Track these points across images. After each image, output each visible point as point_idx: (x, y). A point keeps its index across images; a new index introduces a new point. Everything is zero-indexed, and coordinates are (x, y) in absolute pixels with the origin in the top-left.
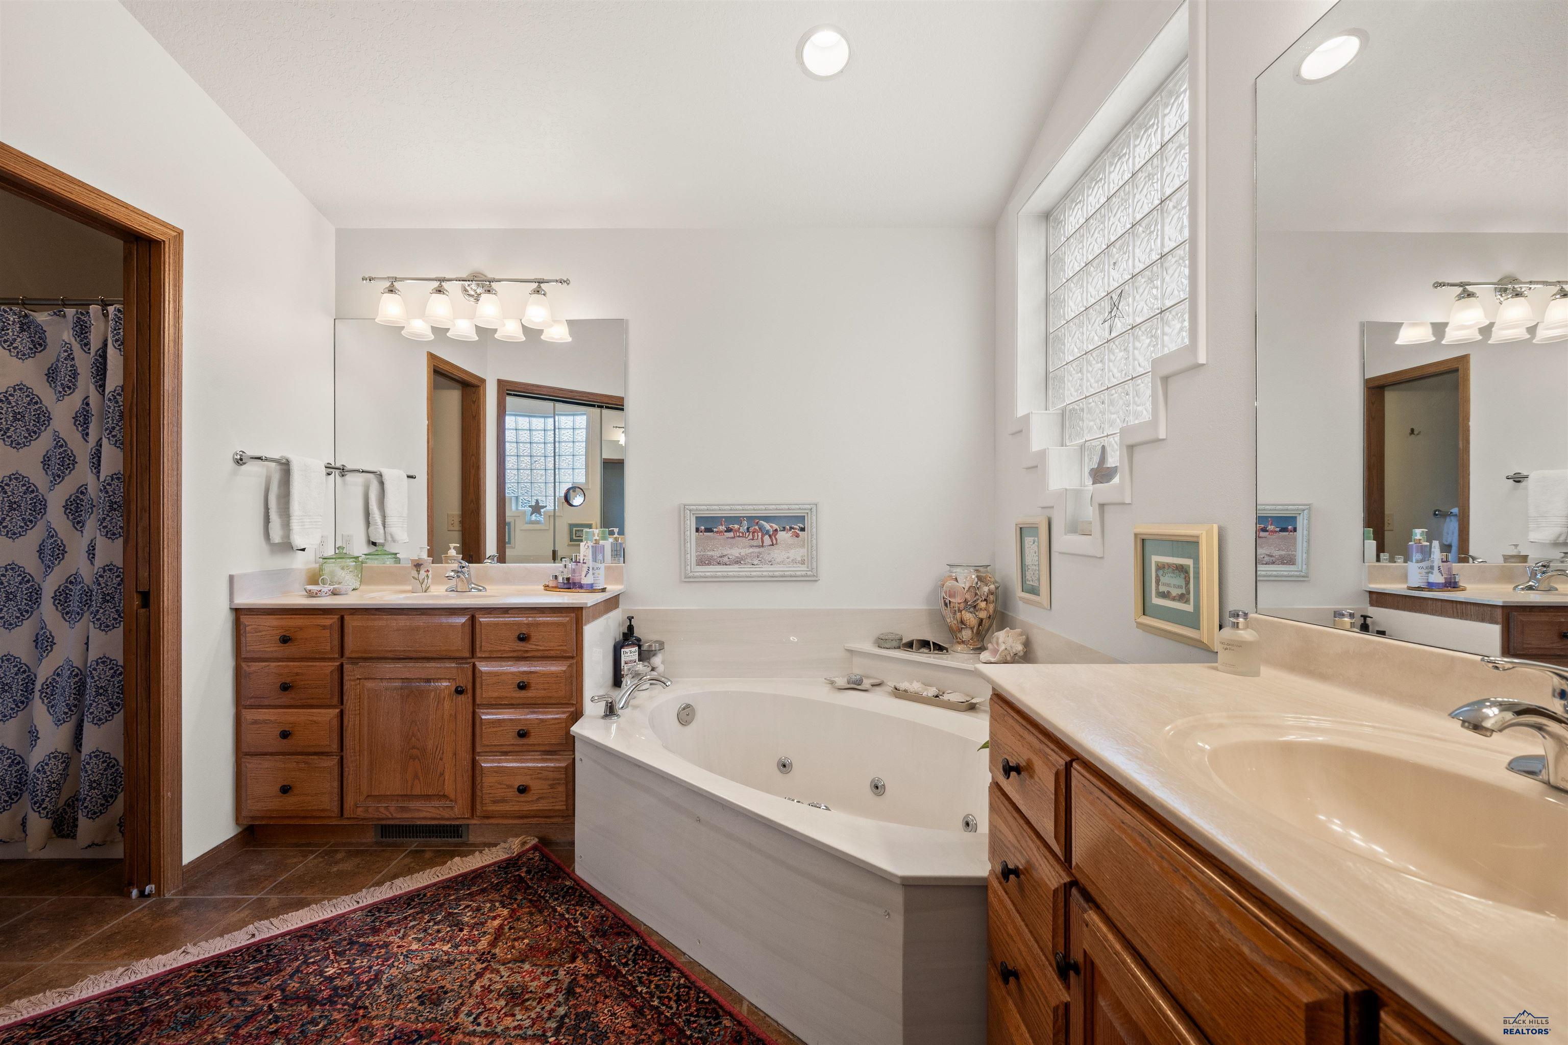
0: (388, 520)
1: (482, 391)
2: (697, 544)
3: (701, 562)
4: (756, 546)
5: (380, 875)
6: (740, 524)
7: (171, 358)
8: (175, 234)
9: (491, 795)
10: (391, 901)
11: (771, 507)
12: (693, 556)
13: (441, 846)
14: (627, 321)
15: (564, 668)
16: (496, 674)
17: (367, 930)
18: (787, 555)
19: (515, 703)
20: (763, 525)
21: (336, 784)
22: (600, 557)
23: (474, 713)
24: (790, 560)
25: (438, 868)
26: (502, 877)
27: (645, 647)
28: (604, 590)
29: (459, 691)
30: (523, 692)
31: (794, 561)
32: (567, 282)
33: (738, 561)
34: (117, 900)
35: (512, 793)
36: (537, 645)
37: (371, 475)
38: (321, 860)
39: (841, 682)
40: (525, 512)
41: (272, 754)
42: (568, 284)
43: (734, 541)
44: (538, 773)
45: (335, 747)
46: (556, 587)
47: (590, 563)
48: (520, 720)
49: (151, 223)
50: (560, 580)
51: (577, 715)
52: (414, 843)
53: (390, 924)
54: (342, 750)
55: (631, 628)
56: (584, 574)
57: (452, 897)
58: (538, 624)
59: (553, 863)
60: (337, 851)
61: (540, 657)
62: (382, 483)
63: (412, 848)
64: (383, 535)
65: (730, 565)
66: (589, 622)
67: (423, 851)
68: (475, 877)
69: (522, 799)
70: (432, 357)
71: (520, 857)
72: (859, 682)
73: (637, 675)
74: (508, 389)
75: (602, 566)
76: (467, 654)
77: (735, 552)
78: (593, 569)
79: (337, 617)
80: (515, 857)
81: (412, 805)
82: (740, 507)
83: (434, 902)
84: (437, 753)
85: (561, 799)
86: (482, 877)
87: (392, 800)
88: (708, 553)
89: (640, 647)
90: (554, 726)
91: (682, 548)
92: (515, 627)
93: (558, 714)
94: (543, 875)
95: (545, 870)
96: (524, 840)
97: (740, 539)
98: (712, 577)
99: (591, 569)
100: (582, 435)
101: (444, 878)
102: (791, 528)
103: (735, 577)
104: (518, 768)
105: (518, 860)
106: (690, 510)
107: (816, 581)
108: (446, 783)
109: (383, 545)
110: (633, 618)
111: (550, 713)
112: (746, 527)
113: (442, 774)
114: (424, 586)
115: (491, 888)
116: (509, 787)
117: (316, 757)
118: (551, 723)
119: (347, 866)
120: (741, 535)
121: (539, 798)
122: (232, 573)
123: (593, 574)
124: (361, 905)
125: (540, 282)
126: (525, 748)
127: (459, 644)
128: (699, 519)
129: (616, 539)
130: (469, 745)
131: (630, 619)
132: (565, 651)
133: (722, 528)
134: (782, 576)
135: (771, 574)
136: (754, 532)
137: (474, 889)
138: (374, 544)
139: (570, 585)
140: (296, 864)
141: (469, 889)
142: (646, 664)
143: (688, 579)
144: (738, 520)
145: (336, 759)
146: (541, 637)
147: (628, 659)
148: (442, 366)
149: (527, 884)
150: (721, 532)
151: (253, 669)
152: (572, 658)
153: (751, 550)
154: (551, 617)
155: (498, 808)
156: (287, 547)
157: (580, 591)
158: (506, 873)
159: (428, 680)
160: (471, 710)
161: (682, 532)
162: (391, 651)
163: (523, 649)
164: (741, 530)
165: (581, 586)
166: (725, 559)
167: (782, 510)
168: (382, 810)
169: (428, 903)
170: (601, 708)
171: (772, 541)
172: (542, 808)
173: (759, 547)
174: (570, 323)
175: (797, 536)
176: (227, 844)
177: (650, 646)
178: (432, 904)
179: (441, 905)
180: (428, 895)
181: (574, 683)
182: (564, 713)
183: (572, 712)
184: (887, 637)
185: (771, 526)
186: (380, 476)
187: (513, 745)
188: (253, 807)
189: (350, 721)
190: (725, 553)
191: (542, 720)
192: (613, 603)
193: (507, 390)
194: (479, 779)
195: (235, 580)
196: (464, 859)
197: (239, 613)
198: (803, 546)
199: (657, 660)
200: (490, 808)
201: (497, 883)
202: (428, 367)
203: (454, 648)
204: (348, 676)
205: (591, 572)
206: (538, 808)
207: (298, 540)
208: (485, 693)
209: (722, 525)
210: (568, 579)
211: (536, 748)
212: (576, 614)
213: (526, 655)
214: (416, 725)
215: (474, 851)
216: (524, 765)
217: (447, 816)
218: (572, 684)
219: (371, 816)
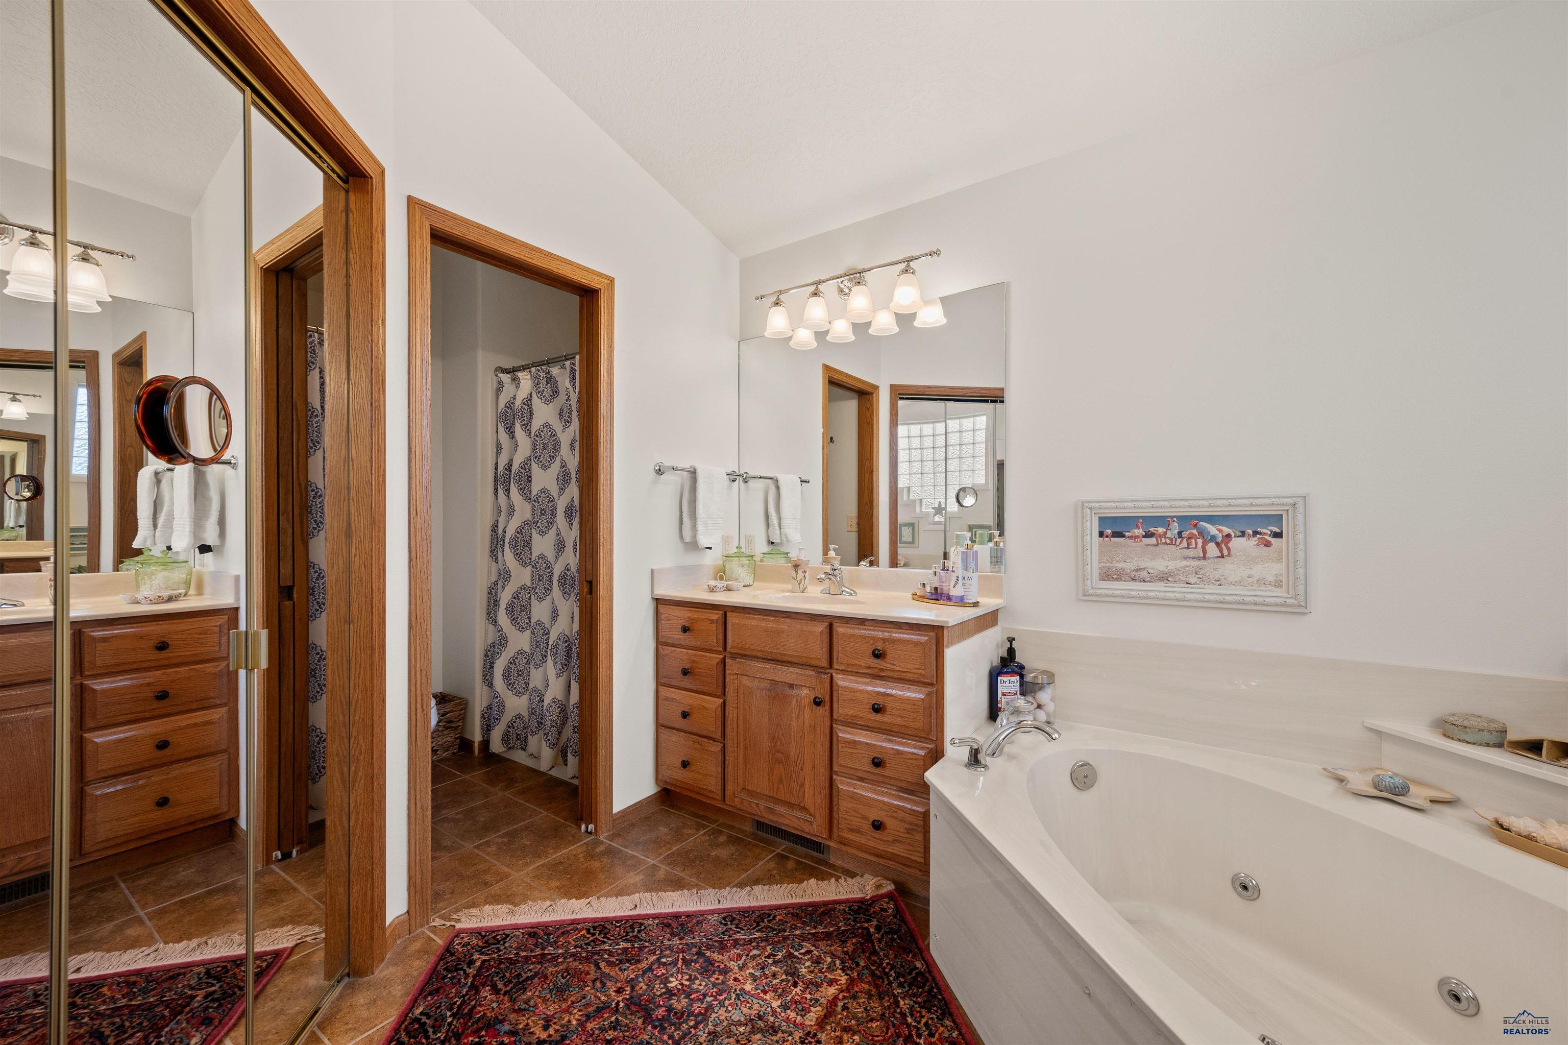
0: (783, 522)
1: (875, 398)
2: (1101, 553)
3: (1107, 576)
4: (1194, 558)
5: (746, 874)
6: (1168, 526)
7: (606, 386)
8: (608, 282)
9: (847, 822)
10: (744, 912)
11: (1219, 502)
12: (1095, 569)
13: (805, 858)
14: (1008, 283)
15: (922, 696)
16: (852, 691)
17: (716, 941)
18: (1249, 572)
19: (871, 725)
20: (1206, 528)
21: (720, 769)
22: (972, 565)
23: (831, 727)
24: (1255, 579)
25: (795, 886)
26: (850, 925)
27: (1029, 678)
28: (976, 604)
29: (817, 702)
30: (879, 715)
31: (1261, 582)
32: (937, 253)
33: (1164, 578)
34: (573, 829)
35: (866, 826)
36: (893, 665)
37: (770, 481)
38: (707, 838)
39: (1361, 782)
40: (927, 514)
41: (677, 730)
42: (939, 255)
43: (1157, 549)
44: (894, 812)
45: (718, 735)
46: (924, 597)
47: (960, 572)
48: (875, 745)
49: (590, 275)
50: (928, 589)
51: (936, 755)
52: (783, 846)
53: (736, 943)
54: (724, 740)
55: (1011, 651)
56: (952, 584)
57: (798, 932)
58: (894, 641)
59: (908, 928)
60: (721, 832)
61: (895, 678)
62: (778, 488)
63: (779, 851)
64: (779, 535)
65: (1150, 582)
66: (952, 643)
67: (788, 858)
68: (824, 913)
69: (877, 836)
70: (827, 368)
71: (873, 902)
72: (1403, 790)
73: (1016, 712)
74: (901, 393)
75: (975, 576)
76: (824, 663)
77: (1159, 565)
78: (964, 578)
79: (721, 612)
80: (868, 900)
81: (779, 809)
82: (1167, 504)
83: (780, 932)
84: (799, 762)
85: (919, 849)
86: (830, 916)
87: (762, 799)
88: (1117, 565)
89: (1022, 676)
90: (911, 761)
91: (1080, 557)
92: (871, 641)
93: (915, 748)
94: (893, 940)
95: (896, 932)
96: (879, 883)
97: (1166, 547)
98: (1123, 597)
99: (960, 579)
100: (981, 436)
101: (796, 901)
102: (1256, 533)
103: (1158, 598)
104: (873, 799)
105: (870, 905)
106: (1091, 509)
107: (1305, 614)
108: (806, 795)
109: (778, 544)
110: (1014, 639)
111: (907, 745)
112: (1176, 531)
113: (803, 785)
114: (801, 586)
115: (836, 936)
116: (865, 818)
117: (706, 740)
118: (908, 757)
119: (722, 853)
120: (1168, 541)
121: (895, 840)
122: (653, 567)
123: (964, 585)
124: (721, 906)
125: (909, 260)
126: (881, 779)
127: (818, 653)
128: (1103, 520)
129: (997, 544)
130: (827, 758)
131: (1011, 640)
132: (923, 676)
133: (1139, 532)
134: (1239, 603)
135: (1221, 598)
136: (1189, 538)
137: (821, 929)
138: (772, 543)
139: (938, 596)
140: (690, 836)
141: (815, 928)
142: (1030, 698)
143: (1088, 597)
144: (1164, 521)
145: (720, 746)
146: (897, 656)
147: (1006, 690)
148: (836, 376)
149: (874, 946)
150: (1137, 537)
151: (666, 652)
152: (932, 685)
153: (1185, 563)
154: (908, 634)
155: (854, 838)
156: (693, 546)
157: (948, 603)
158: (855, 920)
159: (791, 686)
160: (829, 724)
161: (1080, 536)
162: (760, 651)
163: (879, 666)
164: (1169, 535)
165: (949, 598)
166: (1144, 574)
167: (1240, 506)
168: (753, 805)
169: (774, 930)
170: (964, 753)
171: (1221, 551)
172: (897, 853)
173: (1198, 558)
174: (944, 300)
175: (1268, 544)
176: (648, 801)
177: (1035, 677)
178: (777, 934)
179: (785, 938)
180: (778, 918)
181: (934, 716)
182: (922, 748)
183: (931, 750)
184: (1466, 723)
185: (1219, 530)
186: (776, 481)
187: (868, 772)
188: (666, 774)
189: (731, 712)
190: (1142, 565)
191: (899, 752)
192: (990, 619)
193: (899, 394)
194: (835, 799)
195: (655, 574)
196: (820, 882)
197: (659, 602)
198: (1279, 560)
199: (1044, 696)
200: (846, 835)
201: (845, 930)
202: (824, 378)
203: (814, 656)
204: (729, 669)
205: (960, 582)
206: (894, 851)
207: (703, 541)
208: (842, 710)
209: (1138, 527)
210: (936, 589)
211: (892, 782)
212: (937, 632)
213: (882, 674)
214: (781, 728)
215: (832, 876)
216: (879, 798)
217: (807, 830)
218: (931, 716)
219: (745, 808)
